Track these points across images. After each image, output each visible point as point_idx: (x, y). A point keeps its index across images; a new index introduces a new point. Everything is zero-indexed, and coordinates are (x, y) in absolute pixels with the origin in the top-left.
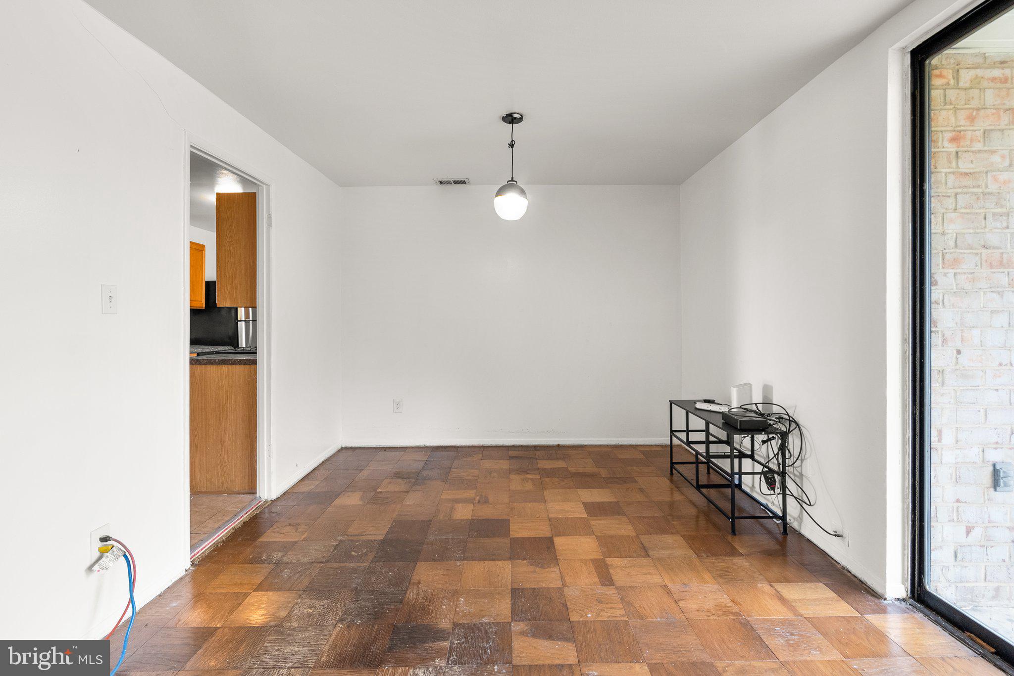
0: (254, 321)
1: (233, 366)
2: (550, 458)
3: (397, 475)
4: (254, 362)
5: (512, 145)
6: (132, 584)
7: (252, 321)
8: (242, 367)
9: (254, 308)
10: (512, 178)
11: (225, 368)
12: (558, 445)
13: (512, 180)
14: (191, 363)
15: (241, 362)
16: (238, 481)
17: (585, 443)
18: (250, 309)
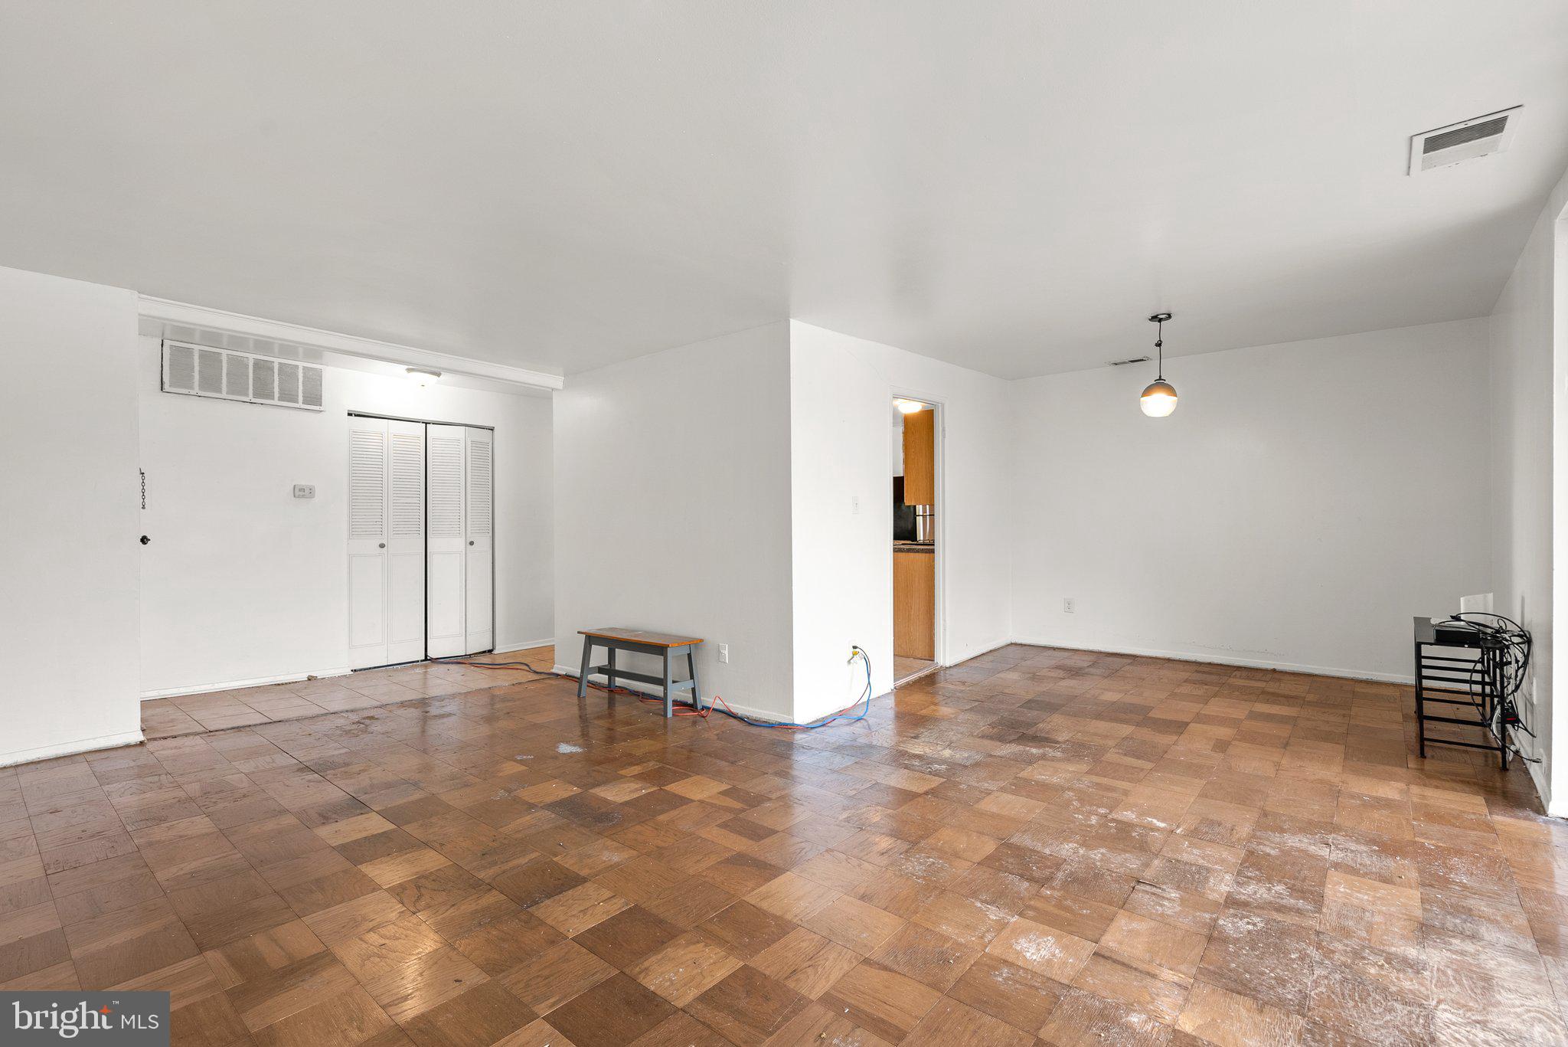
0: (932, 515)
1: (917, 554)
2: (1248, 678)
3: (1058, 667)
4: (933, 551)
5: (1159, 345)
6: (869, 675)
7: (930, 515)
8: (924, 554)
9: (932, 506)
10: (1160, 377)
11: (912, 555)
12: (1274, 670)
13: (1160, 379)
14: (894, 551)
15: (922, 551)
16: (921, 649)
17: (1317, 672)
18: (928, 506)
